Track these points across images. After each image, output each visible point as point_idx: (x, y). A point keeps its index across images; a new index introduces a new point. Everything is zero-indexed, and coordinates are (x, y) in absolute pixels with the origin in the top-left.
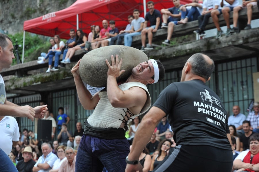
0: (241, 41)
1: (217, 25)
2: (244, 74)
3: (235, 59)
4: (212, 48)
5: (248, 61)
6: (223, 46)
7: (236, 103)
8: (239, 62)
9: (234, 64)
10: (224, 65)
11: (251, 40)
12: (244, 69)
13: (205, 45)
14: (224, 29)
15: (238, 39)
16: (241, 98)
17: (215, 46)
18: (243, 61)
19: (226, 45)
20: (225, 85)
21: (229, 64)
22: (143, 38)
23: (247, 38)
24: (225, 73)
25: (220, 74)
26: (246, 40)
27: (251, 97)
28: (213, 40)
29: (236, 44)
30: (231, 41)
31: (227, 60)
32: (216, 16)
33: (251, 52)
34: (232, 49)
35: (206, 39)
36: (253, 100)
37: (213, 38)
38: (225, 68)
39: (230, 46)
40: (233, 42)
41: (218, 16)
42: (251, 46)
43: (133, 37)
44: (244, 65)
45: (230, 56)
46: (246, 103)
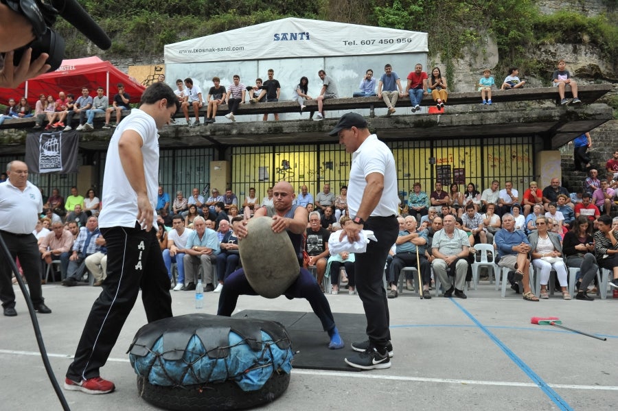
0: (208, 133)
1: (186, 115)
2: (202, 161)
3: (194, 147)
4: (180, 135)
5: (207, 150)
6: (192, 135)
7: (192, 186)
8: (198, 150)
9: (193, 151)
10: (184, 151)
11: (218, 133)
12: (202, 157)
13: (173, 132)
14: (193, 120)
15: (206, 130)
16: (197, 182)
17: (183, 134)
18: (202, 150)
19: (194, 134)
20: (184, 169)
21: (189, 151)
22: (108, 116)
23: (215, 131)
24: (184, 158)
25: (179, 159)
26: (213, 133)
27: (206, 182)
28: (182, 128)
29: (204, 135)
30: (199, 131)
31: (187, 147)
32: (186, 107)
33: (210, 143)
34: (198, 139)
35: (174, 126)
36: (209, 184)
37: (181, 126)
38: (184, 154)
39: (197, 136)
40: (201, 132)
41: (188, 107)
42: (215, 138)
43: (95, 113)
44: (198, 154)
45: (191, 144)
46: (202, 186)
